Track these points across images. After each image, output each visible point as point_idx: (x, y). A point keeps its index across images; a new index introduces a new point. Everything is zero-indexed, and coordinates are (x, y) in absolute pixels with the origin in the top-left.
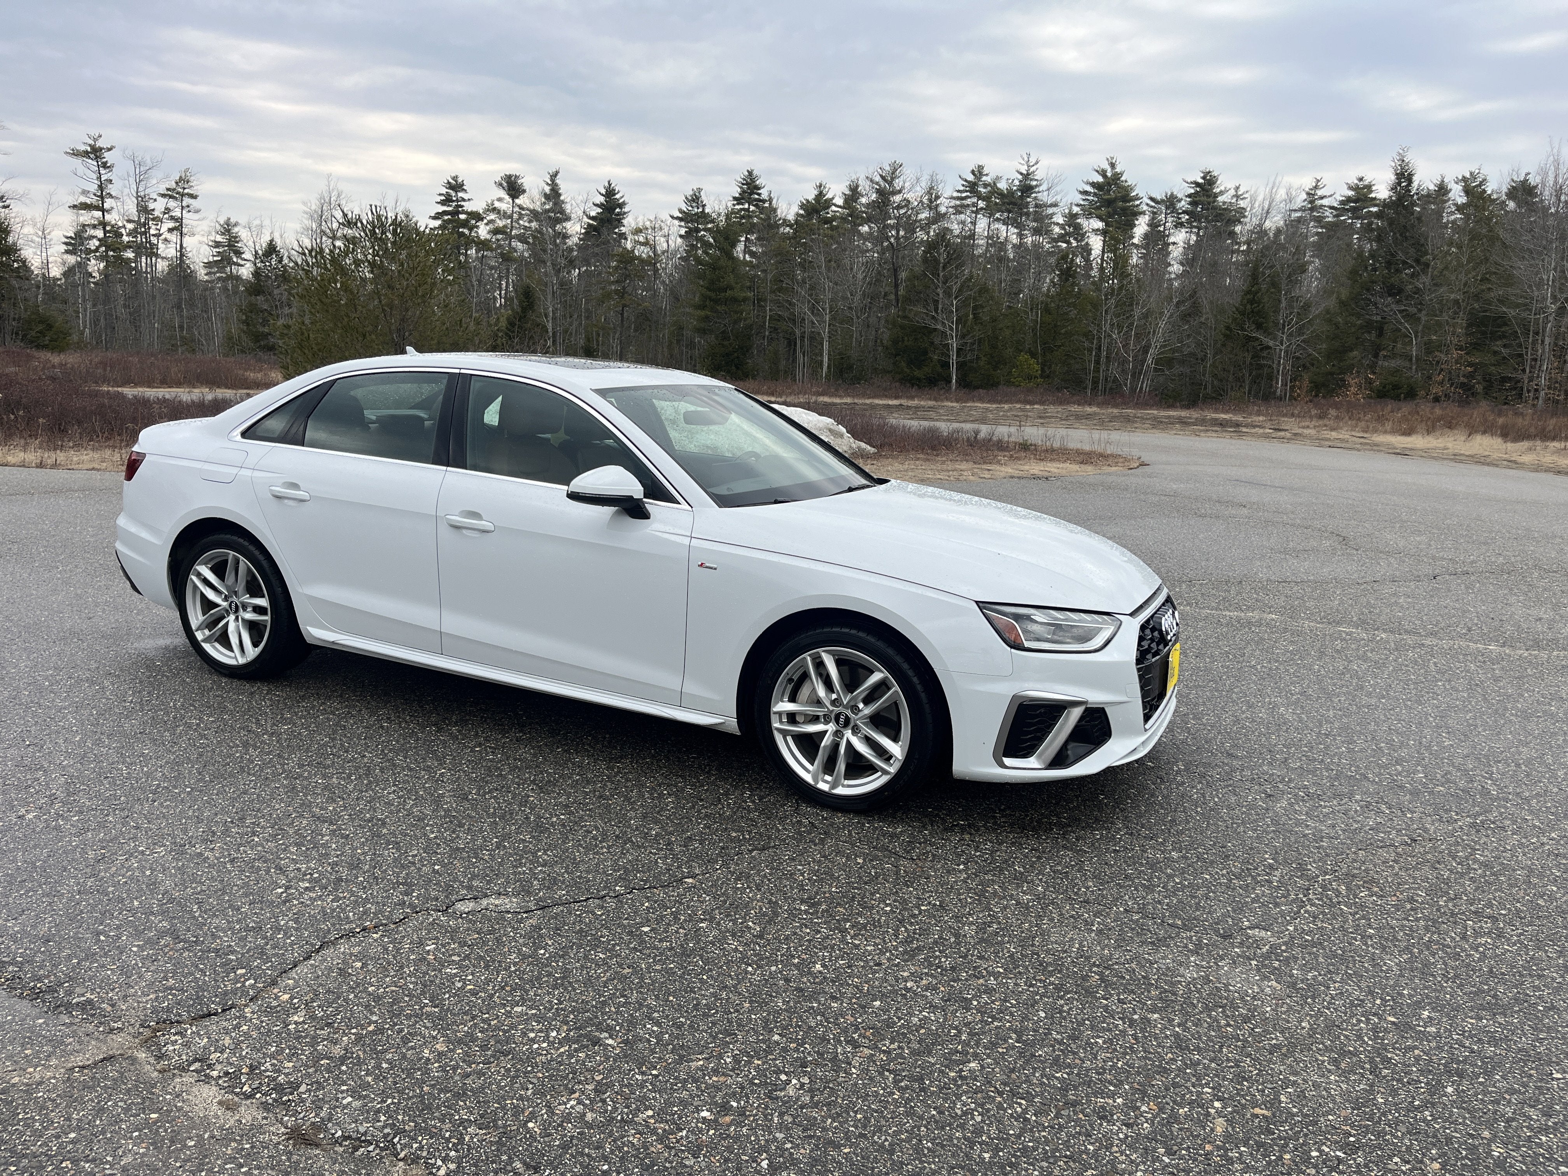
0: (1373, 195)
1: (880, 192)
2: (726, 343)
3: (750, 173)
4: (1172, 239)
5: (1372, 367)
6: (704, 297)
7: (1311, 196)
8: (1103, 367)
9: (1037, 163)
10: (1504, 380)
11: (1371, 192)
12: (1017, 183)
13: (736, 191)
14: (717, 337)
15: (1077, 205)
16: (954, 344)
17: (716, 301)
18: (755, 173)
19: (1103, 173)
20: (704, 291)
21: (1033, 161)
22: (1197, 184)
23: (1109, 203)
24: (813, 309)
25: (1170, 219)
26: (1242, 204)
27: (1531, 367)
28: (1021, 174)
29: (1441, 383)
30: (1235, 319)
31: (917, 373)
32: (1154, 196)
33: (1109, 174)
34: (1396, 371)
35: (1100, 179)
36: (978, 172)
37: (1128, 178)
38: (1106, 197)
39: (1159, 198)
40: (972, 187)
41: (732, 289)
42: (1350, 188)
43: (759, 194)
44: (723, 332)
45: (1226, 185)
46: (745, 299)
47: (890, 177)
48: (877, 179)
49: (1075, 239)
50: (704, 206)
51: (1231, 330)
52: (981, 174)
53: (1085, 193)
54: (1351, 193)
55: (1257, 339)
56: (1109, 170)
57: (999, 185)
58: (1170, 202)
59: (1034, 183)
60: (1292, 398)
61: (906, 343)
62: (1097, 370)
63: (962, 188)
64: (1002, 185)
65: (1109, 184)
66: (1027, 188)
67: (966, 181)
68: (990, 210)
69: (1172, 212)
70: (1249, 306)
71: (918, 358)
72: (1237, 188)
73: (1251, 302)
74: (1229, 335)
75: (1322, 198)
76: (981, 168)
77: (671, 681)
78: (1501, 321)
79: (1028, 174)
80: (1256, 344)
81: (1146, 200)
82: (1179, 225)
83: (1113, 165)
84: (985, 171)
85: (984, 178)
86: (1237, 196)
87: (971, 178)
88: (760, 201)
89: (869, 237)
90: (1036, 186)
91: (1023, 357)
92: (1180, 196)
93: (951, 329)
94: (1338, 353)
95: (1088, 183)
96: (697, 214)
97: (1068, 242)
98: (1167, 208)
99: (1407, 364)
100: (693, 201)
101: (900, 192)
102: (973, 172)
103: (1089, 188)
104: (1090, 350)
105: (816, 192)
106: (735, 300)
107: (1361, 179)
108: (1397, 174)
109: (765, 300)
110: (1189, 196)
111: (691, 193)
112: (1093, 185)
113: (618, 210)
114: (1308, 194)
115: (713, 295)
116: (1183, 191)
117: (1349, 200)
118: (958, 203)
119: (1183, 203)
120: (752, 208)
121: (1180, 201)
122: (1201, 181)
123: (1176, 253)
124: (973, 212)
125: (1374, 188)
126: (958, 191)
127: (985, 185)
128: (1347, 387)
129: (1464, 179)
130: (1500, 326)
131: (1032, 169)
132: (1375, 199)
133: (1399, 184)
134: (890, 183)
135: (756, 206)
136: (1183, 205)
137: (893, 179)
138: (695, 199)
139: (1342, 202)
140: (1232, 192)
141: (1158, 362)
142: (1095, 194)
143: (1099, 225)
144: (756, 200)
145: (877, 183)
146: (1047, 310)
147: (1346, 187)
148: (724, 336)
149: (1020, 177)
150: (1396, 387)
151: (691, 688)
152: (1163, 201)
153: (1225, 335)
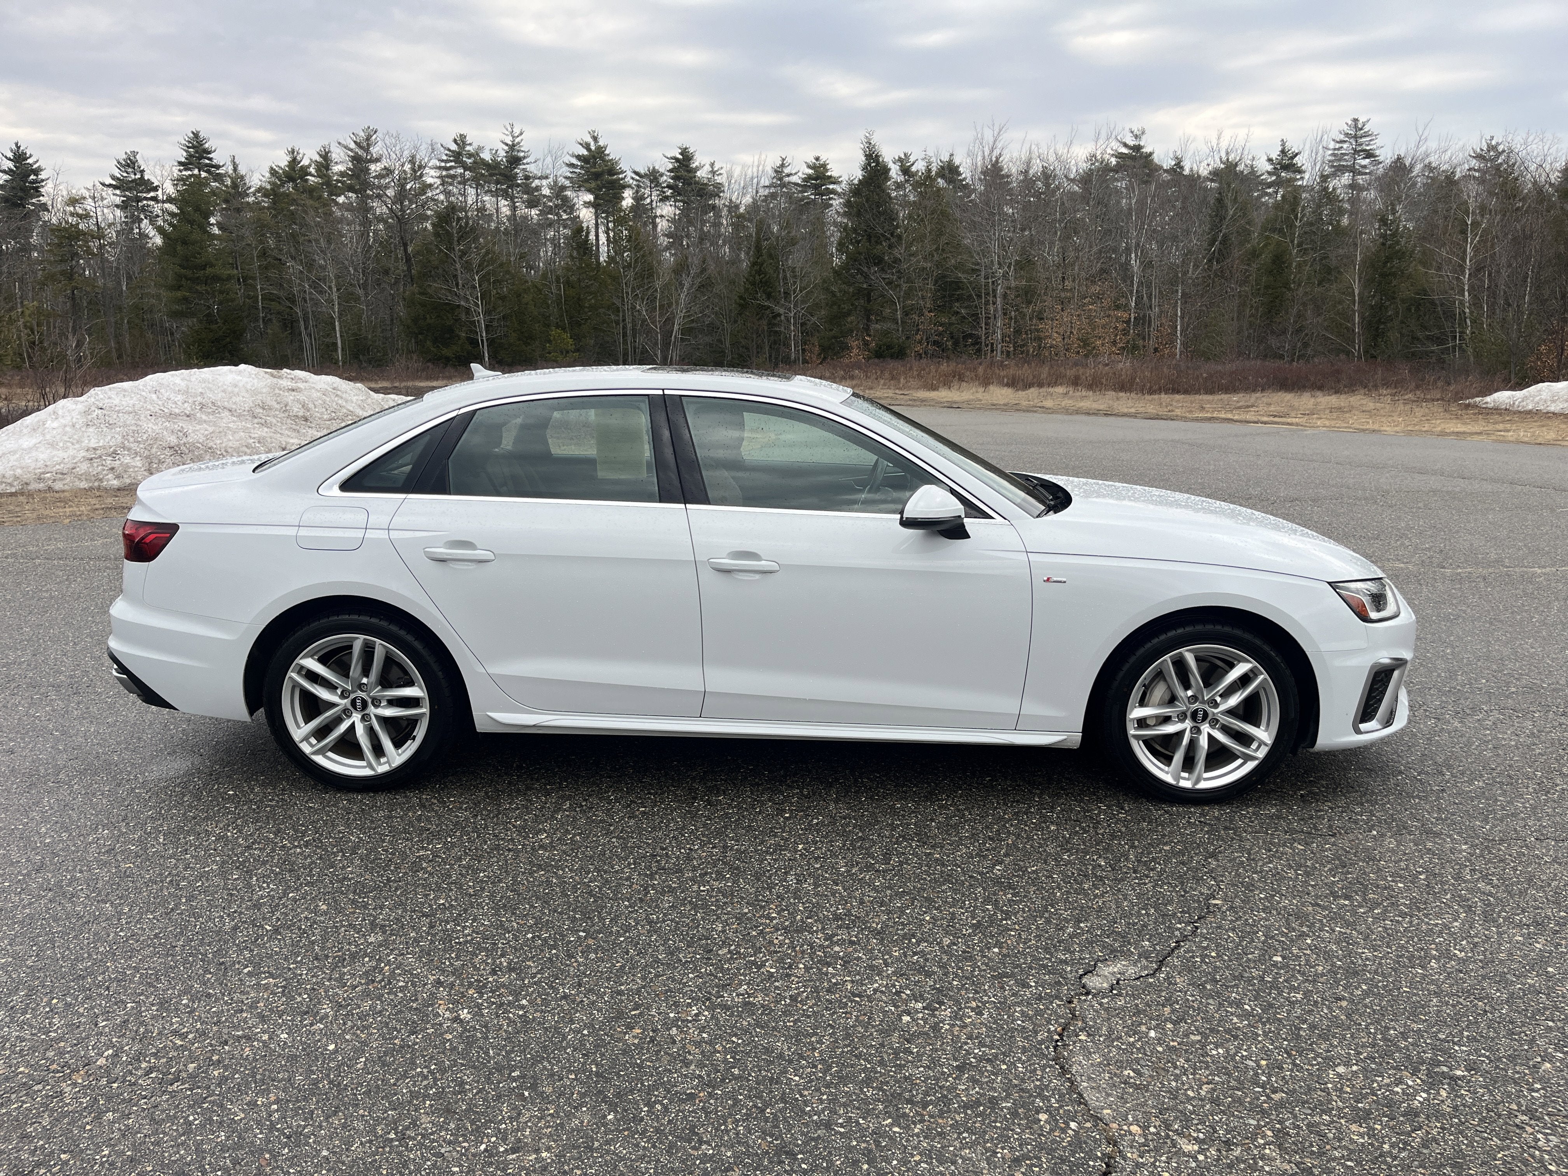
0: (829, 174)
1: (356, 159)
2: (214, 327)
3: (196, 135)
4: (659, 212)
5: (867, 329)
6: (180, 277)
7: (779, 171)
8: (629, 339)
9: (521, 134)
10: (967, 337)
11: (827, 170)
12: (502, 153)
13: (182, 156)
14: (200, 321)
15: (566, 178)
16: (481, 319)
17: (196, 280)
18: (202, 135)
19: (587, 146)
20: (178, 269)
21: (517, 131)
22: (677, 160)
23: (597, 176)
24: (314, 286)
25: (654, 193)
26: (718, 179)
27: (986, 324)
28: (507, 145)
29: (920, 342)
30: (747, 290)
31: (446, 352)
32: (637, 170)
33: (593, 148)
34: (886, 333)
35: (585, 153)
36: (461, 141)
37: (612, 153)
38: (593, 170)
39: (642, 172)
40: (457, 156)
41: (212, 266)
42: (809, 167)
43: (210, 159)
44: (208, 315)
45: (702, 162)
46: (229, 278)
47: (365, 144)
48: (352, 146)
49: (565, 211)
50: (142, 172)
51: (744, 299)
52: (464, 143)
53: (572, 165)
54: (811, 171)
55: (769, 307)
56: (592, 143)
57: (482, 155)
58: (653, 176)
59: (522, 154)
60: (805, 361)
61: (429, 321)
62: (625, 342)
63: (445, 158)
64: (486, 156)
65: (594, 158)
66: (515, 160)
67: (449, 150)
68: (477, 181)
69: (656, 186)
70: (757, 277)
71: (446, 336)
72: (712, 165)
73: (759, 272)
74: (743, 306)
75: (788, 175)
76: (463, 137)
77: (1008, 705)
78: (957, 285)
79: (514, 145)
80: (768, 312)
81: (630, 174)
82: (664, 199)
83: (595, 139)
84: (469, 140)
85: (468, 148)
86: (713, 172)
87: (454, 147)
88: (213, 166)
89: (348, 207)
90: (524, 158)
91: (554, 332)
92: (662, 170)
93: (477, 305)
94: (836, 318)
95: (573, 156)
96: (134, 181)
97: (557, 214)
98: (651, 182)
99: (894, 326)
100: (128, 166)
101: (378, 160)
102: (455, 141)
103: (574, 161)
104: (617, 323)
105: (289, 159)
106: (216, 278)
107: (817, 159)
108: (866, 155)
109: (254, 279)
110: (670, 171)
111: (125, 157)
112: (578, 157)
113: (32, 177)
114: (776, 171)
115: (188, 273)
116: (664, 166)
117: (809, 178)
118: (444, 173)
119: (665, 178)
120: (203, 174)
121: (662, 175)
122: (680, 157)
123: (662, 225)
124: (459, 183)
125: (828, 167)
126: (442, 161)
127: (470, 156)
128: (849, 348)
129: (900, 160)
130: (955, 290)
131: (517, 140)
132: (830, 177)
133: (869, 164)
134: (367, 150)
135: (208, 172)
136: (666, 179)
137: (369, 145)
138: (130, 163)
139: (804, 180)
140: (707, 168)
141: (684, 331)
142: (582, 167)
143: (590, 197)
144: (207, 165)
145: (351, 150)
146: (568, 283)
147: (805, 166)
148: (209, 318)
149: (506, 148)
150: (889, 347)
151: (1031, 708)
152: (646, 175)
153: (740, 305)
